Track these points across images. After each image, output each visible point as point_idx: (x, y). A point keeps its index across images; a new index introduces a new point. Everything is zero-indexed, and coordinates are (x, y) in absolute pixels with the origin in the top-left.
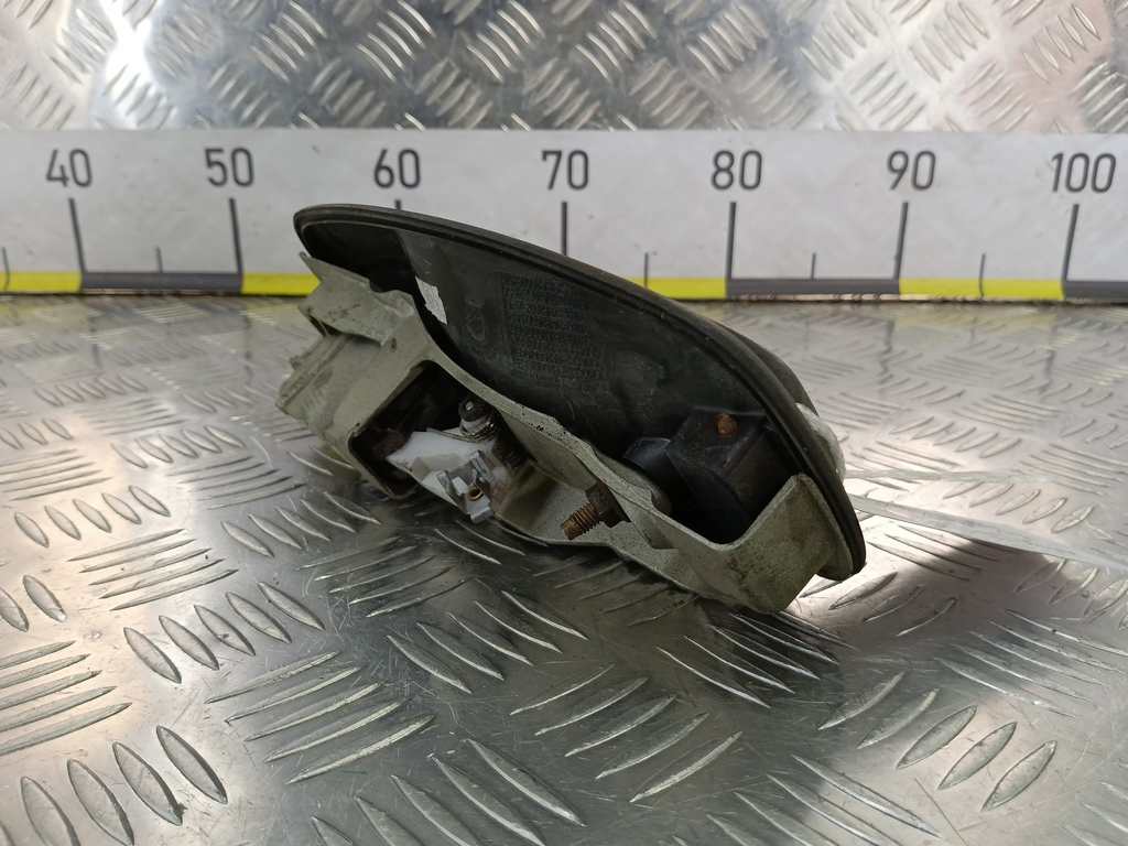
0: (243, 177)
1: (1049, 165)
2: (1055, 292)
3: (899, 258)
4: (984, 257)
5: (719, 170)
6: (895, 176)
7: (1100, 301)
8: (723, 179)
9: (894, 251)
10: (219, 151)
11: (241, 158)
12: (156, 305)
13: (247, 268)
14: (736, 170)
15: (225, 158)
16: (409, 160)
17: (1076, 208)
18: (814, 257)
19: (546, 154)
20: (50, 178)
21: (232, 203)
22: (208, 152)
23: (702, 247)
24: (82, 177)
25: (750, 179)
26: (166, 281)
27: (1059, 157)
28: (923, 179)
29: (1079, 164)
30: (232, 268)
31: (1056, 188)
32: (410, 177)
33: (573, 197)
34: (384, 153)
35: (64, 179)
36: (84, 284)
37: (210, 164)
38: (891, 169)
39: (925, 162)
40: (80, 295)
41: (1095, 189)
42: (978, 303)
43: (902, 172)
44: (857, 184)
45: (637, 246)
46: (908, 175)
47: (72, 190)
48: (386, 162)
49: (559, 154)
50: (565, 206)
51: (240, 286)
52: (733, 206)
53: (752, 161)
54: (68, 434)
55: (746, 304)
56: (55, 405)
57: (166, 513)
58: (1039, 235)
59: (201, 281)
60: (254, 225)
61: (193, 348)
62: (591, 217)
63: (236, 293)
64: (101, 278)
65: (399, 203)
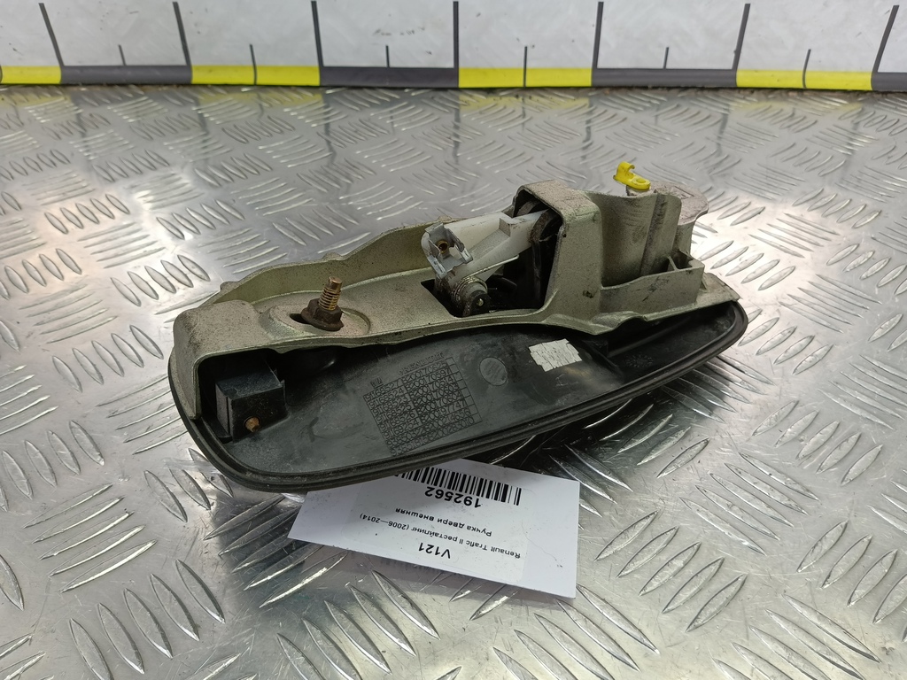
2: (866, 85)
3: (738, 52)
4: (810, 51)
9: (735, 47)
12: (126, 99)
13: (193, 63)
17: (895, 9)
18: (668, 49)
21: (176, 5)
23: (573, 41)
26: (129, 73)
30: (182, 61)
36: (63, 76)
40: (63, 86)
42: (800, 91)
45: (518, 39)
50: (456, 4)
51: (190, 78)
52: (601, 5)
54: (77, 265)
55: (607, 91)
56: (63, 232)
57: (160, 355)
58: (860, 33)
59: (157, 73)
60: (196, 25)
61: (159, 157)
62: (479, 15)
63: (187, 84)
64: (78, 72)
65: (314, 5)
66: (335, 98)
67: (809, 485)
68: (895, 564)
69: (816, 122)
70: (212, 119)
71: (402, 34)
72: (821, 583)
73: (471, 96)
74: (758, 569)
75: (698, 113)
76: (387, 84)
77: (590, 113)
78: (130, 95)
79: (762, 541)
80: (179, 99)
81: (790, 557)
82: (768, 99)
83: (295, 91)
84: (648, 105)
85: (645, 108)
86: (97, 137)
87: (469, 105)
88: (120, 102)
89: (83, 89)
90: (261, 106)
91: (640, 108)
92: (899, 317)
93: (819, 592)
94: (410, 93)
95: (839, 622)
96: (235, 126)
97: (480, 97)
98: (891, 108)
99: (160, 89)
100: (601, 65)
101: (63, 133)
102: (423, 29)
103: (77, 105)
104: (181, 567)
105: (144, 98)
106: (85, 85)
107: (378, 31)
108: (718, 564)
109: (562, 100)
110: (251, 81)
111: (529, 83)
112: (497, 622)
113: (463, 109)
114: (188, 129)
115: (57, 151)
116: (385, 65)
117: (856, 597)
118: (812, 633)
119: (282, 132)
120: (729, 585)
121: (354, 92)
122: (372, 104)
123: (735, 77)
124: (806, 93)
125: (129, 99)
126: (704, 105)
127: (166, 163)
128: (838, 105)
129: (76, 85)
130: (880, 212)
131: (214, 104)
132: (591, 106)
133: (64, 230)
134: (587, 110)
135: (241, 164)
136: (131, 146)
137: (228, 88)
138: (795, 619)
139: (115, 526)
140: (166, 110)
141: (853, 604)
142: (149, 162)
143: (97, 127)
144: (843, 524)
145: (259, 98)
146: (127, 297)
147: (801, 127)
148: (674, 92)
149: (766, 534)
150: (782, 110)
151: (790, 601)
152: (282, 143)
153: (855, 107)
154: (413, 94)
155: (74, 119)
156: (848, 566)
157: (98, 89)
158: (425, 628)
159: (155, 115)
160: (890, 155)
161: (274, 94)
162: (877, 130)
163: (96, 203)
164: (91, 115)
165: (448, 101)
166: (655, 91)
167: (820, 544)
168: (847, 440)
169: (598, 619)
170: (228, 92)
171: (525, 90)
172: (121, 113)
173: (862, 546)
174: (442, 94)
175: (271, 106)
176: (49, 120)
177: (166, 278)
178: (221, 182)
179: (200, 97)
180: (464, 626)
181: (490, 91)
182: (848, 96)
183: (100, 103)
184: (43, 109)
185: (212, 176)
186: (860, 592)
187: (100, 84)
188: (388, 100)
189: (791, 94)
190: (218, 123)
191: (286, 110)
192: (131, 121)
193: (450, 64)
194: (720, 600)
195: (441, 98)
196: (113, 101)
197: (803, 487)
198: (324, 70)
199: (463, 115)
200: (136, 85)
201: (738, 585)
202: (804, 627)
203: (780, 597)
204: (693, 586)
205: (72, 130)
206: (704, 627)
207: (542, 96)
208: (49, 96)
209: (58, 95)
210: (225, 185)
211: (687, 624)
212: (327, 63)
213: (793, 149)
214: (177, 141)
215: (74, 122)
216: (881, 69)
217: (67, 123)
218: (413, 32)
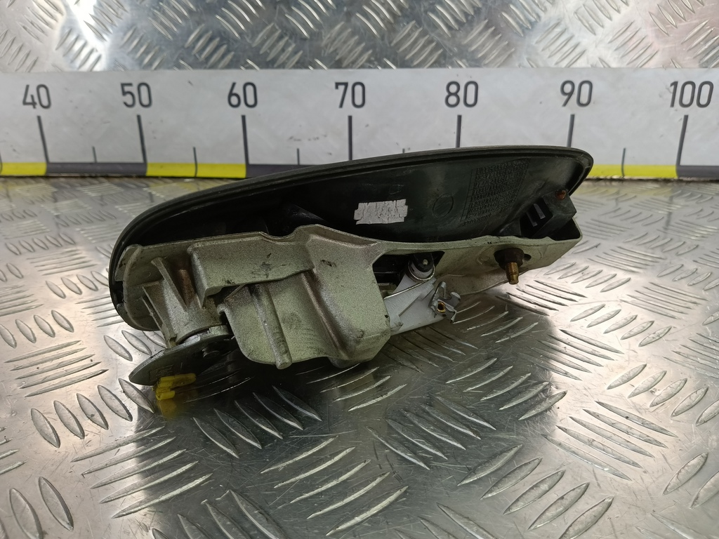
0: (145, 101)
1: (668, 89)
2: (672, 173)
4: (625, 150)
5: (450, 94)
6: (566, 97)
7: (702, 179)
8: (453, 100)
10: (130, 85)
11: (144, 89)
12: (92, 184)
13: (149, 160)
14: (461, 94)
15: (134, 89)
16: (250, 89)
17: (686, 118)
19: (337, 85)
20: (25, 103)
21: (139, 118)
22: (123, 85)
24: (45, 102)
25: (471, 100)
26: (99, 168)
27: (675, 84)
28: (584, 99)
29: (689, 88)
30: (140, 160)
31: (672, 105)
32: (251, 101)
33: (355, 112)
34: (234, 85)
35: (33, 104)
36: (48, 170)
37: (124, 93)
38: (563, 92)
39: (586, 88)
40: (46, 177)
41: (699, 105)
42: (621, 180)
43: (570, 94)
44: (541, 103)
45: (397, 144)
46: (575, 96)
47: (39, 111)
48: (235, 91)
49: (346, 84)
50: (350, 118)
51: (145, 172)
52: (460, 118)
53: (471, 88)
54: (20, 274)
56: (17, 255)
57: (71, 330)
58: (662, 136)
59: (120, 169)
60: (153, 132)
61: (109, 214)
62: (367, 126)
63: (142, 176)
64: (59, 166)
65: (244, 118)
67: (664, 426)
69: (635, 197)
70: (158, 195)
71: (309, 140)
72: (690, 503)
78: (97, 182)
80: (135, 185)
82: (595, 186)
86: (64, 203)
93: (688, 510)
99: (122, 180)
101: (37, 201)
102: (325, 136)
103: (55, 187)
104: (43, 482)
105: (107, 184)
107: (291, 138)
108: (583, 488)
110: (192, 174)
114: (137, 200)
115: (29, 210)
116: (295, 163)
120: (596, 506)
124: (625, 182)
125: (96, 185)
127: (113, 218)
128: (652, 188)
130: (698, 246)
131: (161, 187)
133: (18, 253)
137: (174, 179)
142: (100, 216)
144: (704, 454)
146: (55, 293)
147: (624, 199)
151: (661, 518)
153: (667, 190)
160: (698, 214)
163: (49, 238)
168: (696, 392)
170: (174, 182)
177: (92, 282)
194: (588, 518)
197: (658, 427)
198: (249, 167)
200: (104, 177)
201: (605, 505)
203: (649, 514)
204: (560, 506)
205: (45, 200)
212: (252, 162)
214: (127, 205)
216: (683, 162)
217: (43, 196)
218: (318, 138)
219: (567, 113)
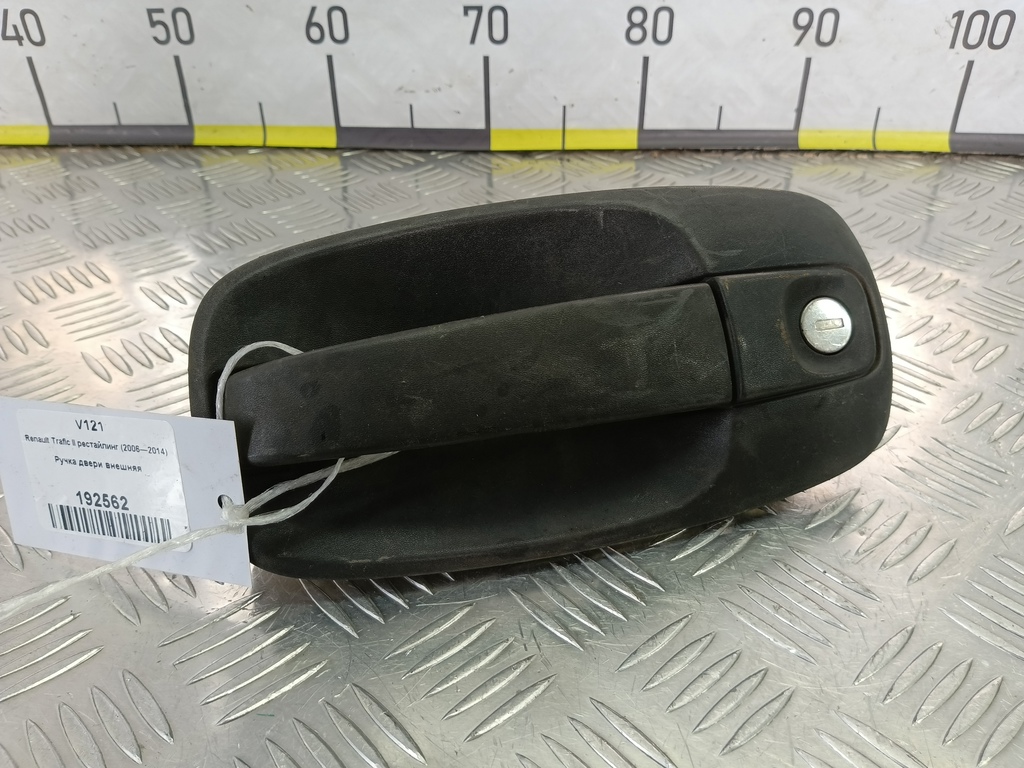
0: (185, 36)
1: (949, 22)
2: (944, 146)
3: (799, 111)
4: (879, 110)
5: (633, 25)
6: (801, 32)
7: (983, 153)
8: (636, 34)
9: (795, 105)
10: (161, 11)
11: (181, 17)
12: (118, 160)
13: (196, 121)
14: (649, 25)
15: (167, 18)
16: (337, 16)
17: (971, 64)
18: (721, 108)
19: (467, 9)
20: (5, 38)
21: (177, 59)
22: (150, 12)
23: (616, 100)
24: (37, 37)
25: (662, 35)
26: (125, 133)
27: (959, 15)
28: (826, 36)
29: (979, 20)
30: (183, 121)
31: (952, 46)
32: (339, 34)
33: (493, 51)
34: (313, 9)
35: (19, 39)
36: (52, 136)
37: (153, 24)
38: (796, 25)
39: (829, 18)
40: (52, 146)
41: (992, 46)
42: (870, 152)
43: (807, 28)
44: (764, 40)
45: (555, 98)
46: (813, 31)
47: (28, 49)
48: (314, 20)
49: (479, 9)
50: (486, 60)
51: (192, 139)
52: (646, 60)
53: (664, 16)
54: (44, 338)
55: (656, 154)
56: (33, 302)
58: (933, 90)
59: (156, 133)
60: (199, 80)
61: (150, 222)
62: (511, 71)
63: (188, 146)
64: (68, 131)
65: (330, 58)
66: (352, 161)
67: (868, 584)
68: (970, 675)
69: (887, 186)
70: (213, 182)
71: (427, 91)
72: (882, 697)
73: (504, 159)
74: (808, 681)
75: (756, 177)
76: (412, 147)
77: (637, 176)
78: (124, 157)
79: (813, 648)
80: (179, 162)
81: (845, 667)
82: (835, 162)
83: (308, 153)
84: (699, 169)
85: (697, 172)
86: (84, 200)
87: (501, 168)
88: (111, 164)
89: (74, 150)
90: (271, 169)
91: (691, 172)
92: (976, 396)
93: (878, 708)
94: (436, 156)
95: (902, 743)
96: (238, 190)
97: (515, 160)
98: (971, 171)
99: (159, 151)
100: (647, 126)
101: (45, 196)
102: (451, 86)
103: (66, 167)
104: (128, 677)
105: (139, 160)
106: (75, 146)
107: (400, 89)
108: (760, 675)
109: (605, 164)
110: (260, 143)
111: (568, 146)
112: (496, 744)
113: (495, 173)
114: (186, 192)
115: (36, 216)
116: (409, 125)
117: (922, 714)
118: (870, 756)
119: (290, 196)
120: (773, 700)
121: (375, 154)
122: (392, 167)
123: (796, 139)
124: (877, 156)
125: (123, 161)
126: (762, 169)
127: (157, 229)
128: (912, 168)
129: (65, 146)
130: (958, 281)
131: (217, 166)
132: (637, 169)
133: (34, 300)
134: (633, 173)
135: (241, 230)
136: (120, 211)
137: (233, 150)
138: (851, 740)
139: (56, 629)
140: (163, 173)
141: (919, 722)
142: (138, 228)
143: (84, 190)
144: (910, 628)
145: (269, 160)
146: (97, 373)
147: (870, 192)
148: (729, 155)
149: (818, 640)
150: (849, 173)
151: (845, 719)
152: (289, 207)
153: (933, 170)
154: (440, 157)
155: (61, 181)
156: (913, 678)
157: (90, 150)
158: (410, 752)
159: (150, 178)
160: (969, 220)
161: (285, 156)
162: (956, 194)
163: (73, 271)
164: (79, 178)
165: (479, 164)
166: (708, 155)
167: (881, 653)
168: (915, 533)
169: (615, 741)
170: (234, 154)
171: (564, 153)
172: (114, 176)
173: (930, 655)
174: (471, 157)
175: (280, 168)
176: (30, 183)
177: (143, 353)
178: (216, 248)
179: (202, 159)
180: (457, 749)
181: (525, 154)
182: (924, 158)
183: (90, 165)
184: (26, 171)
185: (206, 242)
186: (928, 708)
187: (93, 146)
188: (411, 163)
189: (860, 156)
190: (219, 186)
191: (297, 173)
192: (123, 184)
193: (481, 125)
194: (762, 719)
195: (470, 161)
196: (104, 163)
197: (863, 587)
198: (341, 131)
199: (495, 180)
200: (132, 146)
201: (783, 699)
202: (860, 749)
203: (833, 714)
204: (730, 701)
205: (55, 194)
206: (741, 750)
207: (582, 160)
208: (33, 157)
209: (45, 157)
210: (221, 252)
211: (722, 747)
212: (344, 123)
213: (861, 214)
214: (172, 205)
215: (59, 186)
216: (959, 129)
217: (52, 186)
218: (439, 89)
219: (800, 55)
